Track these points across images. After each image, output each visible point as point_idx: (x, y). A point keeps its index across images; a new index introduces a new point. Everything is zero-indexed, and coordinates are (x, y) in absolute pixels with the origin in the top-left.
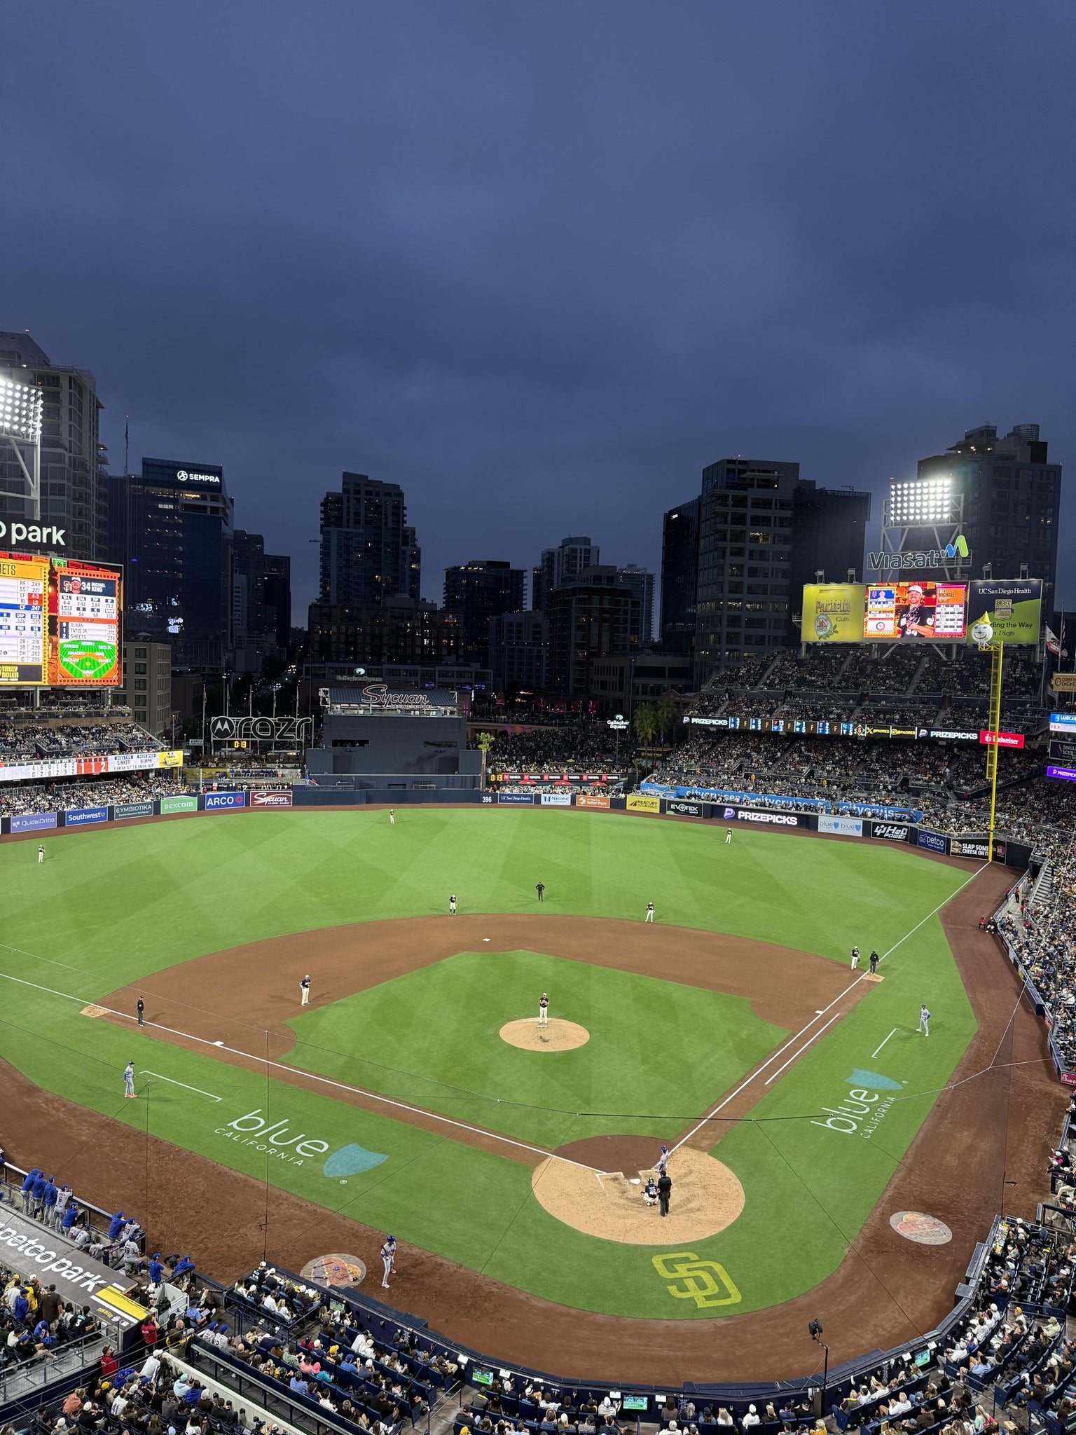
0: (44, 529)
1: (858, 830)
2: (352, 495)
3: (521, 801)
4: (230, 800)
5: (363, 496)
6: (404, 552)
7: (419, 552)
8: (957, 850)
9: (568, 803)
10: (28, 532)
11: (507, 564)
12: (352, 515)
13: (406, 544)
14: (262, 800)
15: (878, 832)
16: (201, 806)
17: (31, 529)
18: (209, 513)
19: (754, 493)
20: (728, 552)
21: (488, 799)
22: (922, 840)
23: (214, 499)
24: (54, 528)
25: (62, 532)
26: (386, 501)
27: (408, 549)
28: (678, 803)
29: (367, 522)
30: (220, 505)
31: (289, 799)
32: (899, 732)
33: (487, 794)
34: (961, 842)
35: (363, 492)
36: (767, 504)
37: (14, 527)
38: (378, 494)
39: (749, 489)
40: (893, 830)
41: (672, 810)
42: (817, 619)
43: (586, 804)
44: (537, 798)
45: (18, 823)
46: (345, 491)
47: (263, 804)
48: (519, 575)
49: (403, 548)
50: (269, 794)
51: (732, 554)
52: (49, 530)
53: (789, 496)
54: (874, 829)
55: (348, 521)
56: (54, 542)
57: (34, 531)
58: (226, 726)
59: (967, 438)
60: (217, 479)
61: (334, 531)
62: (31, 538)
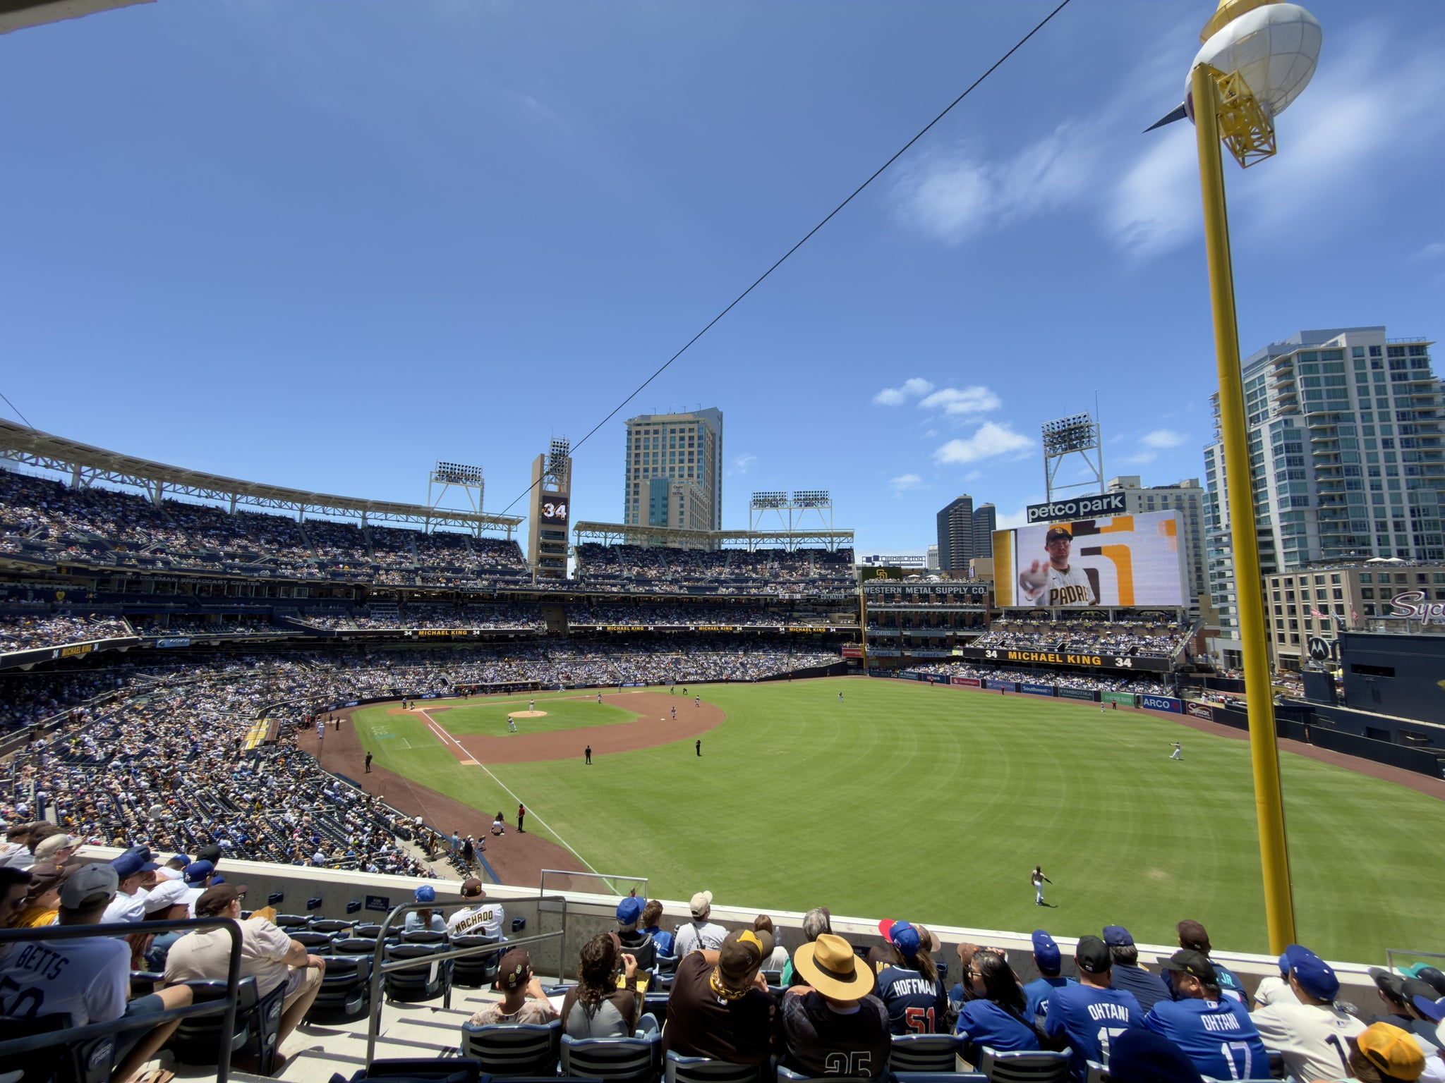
4: (1166, 705)
10: (1092, 505)
14: (1194, 711)
16: (1138, 704)
17: (1094, 503)
24: (1113, 497)
25: (1119, 498)
37: (1082, 504)
47: (1194, 715)
50: (1197, 705)
56: (1113, 506)
57: (1097, 503)
58: (1320, 647)
62: (1094, 509)
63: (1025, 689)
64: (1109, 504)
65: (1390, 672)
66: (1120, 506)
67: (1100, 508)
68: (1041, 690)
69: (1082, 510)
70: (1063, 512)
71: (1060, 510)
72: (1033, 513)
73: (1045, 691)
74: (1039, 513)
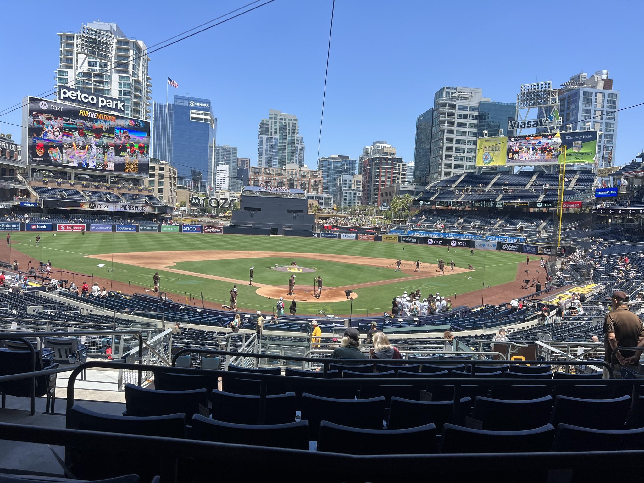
0: (114, 101)
1: (494, 247)
2: (273, 120)
3: (331, 237)
4: (194, 229)
5: (278, 121)
6: (297, 147)
7: (304, 147)
8: (541, 252)
9: (354, 238)
10: (107, 102)
11: (348, 157)
12: (273, 129)
13: (298, 143)
14: (209, 230)
15: (504, 247)
16: (180, 230)
17: (108, 101)
18: (204, 121)
19: (459, 103)
20: (446, 131)
21: (316, 235)
22: (525, 250)
23: (206, 114)
24: (119, 102)
25: (122, 104)
26: (289, 123)
27: (299, 146)
28: (407, 237)
29: (280, 133)
30: (208, 117)
31: (221, 230)
32: (520, 204)
33: (316, 233)
34: (543, 248)
35: (278, 119)
36: (465, 108)
37: (100, 99)
38: (285, 120)
39: (457, 101)
40: (512, 247)
41: (404, 241)
42: (484, 155)
43: (363, 239)
44: (340, 236)
45: (94, 227)
46: (271, 118)
47: (209, 232)
48: (354, 161)
49: (297, 145)
50: (212, 227)
51: (447, 133)
52: (117, 102)
53: (477, 105)
54: (502, 246)
55: (271, 132)
56: (119, 108)
57: (109, 102)
58: (197, 201)
59: (571, 80)
60: (208, 106)
61: (265, 137)
62: (107, 104)
63: (119, 228)
64: (117, 105)
65: (259, 209)
66: (123, 109)
67: (111, 106)
68: (129, 228)
69: (100, 104)
70: (87, 100)
71: (85, 97)
72: (65, 93)
73: (132, 228)
74: (70, 94)
